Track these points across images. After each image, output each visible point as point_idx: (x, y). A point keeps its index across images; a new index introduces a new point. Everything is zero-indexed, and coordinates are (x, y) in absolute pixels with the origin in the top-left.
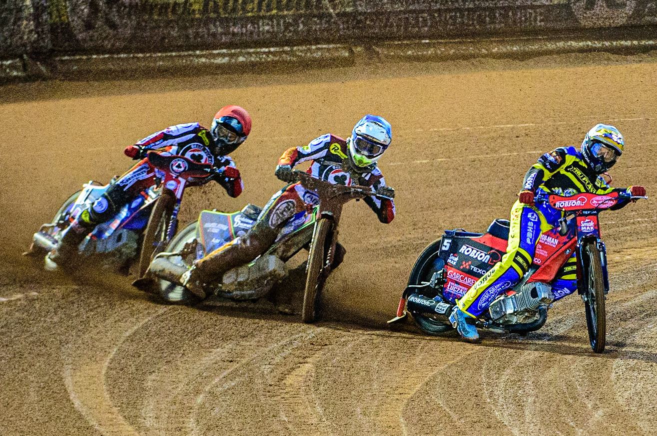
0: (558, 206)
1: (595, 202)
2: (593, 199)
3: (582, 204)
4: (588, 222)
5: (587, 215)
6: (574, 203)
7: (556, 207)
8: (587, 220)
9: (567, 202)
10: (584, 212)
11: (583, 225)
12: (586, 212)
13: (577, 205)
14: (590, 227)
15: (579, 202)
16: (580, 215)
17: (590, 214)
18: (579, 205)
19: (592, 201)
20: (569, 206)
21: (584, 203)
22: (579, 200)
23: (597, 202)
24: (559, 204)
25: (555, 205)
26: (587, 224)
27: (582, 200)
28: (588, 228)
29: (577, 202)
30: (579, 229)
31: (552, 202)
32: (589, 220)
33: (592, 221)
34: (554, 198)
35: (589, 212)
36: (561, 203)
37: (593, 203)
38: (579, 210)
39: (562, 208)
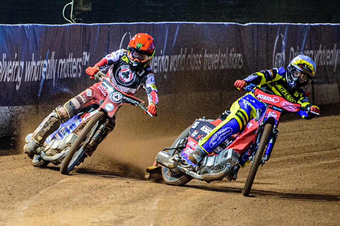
0: (259, 97)
2: (283, 102)
3: (275, 101)
4: (274, 114)
6: (270, 99)
7: (257, 97)
8: (273, 113)
9: (265, 97)
10: (274, 107)
12: (275, 108)
15: (273, 100)
16: (270, 108)
17: (277, 110)
18: (272, 101)
22: (274, 98)
24: (260, 96)
27: (276, 99)
29: (272, 99)
31: (256, 93)
32: (275, 113)
33: (276, 115)
34: (258, 91)
35: (277, 108)
36: (261, 96)
37: (282, 104)
38: (271, 105)
39: (261, 99)
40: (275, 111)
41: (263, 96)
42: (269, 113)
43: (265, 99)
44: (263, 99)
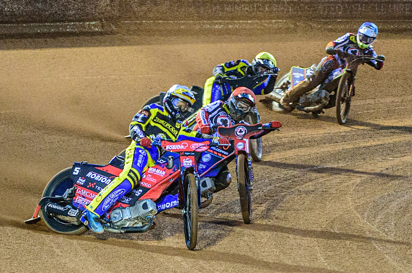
0: (168, 149)
1: (193, 147)
2: (192, 145)
3: (185, 148)
4: (188, 160)
5: (188, 156)
6: (179, 147)
8: (188, 159)
9: (174, 146)
11: (184, 162)
12: (187, 154)
13: (181, 148)
14: (189, 163)
15: (182, 146)
16: (182, 155)
17: (190, 155)
18: (182, 148)
19: (192, 146)
20: (175, 148)
21: (185, 147)
23: (195, 147)
24: (168, 147)
25: (165, 148)
26: (187, 162)
27: (185, 145)
28: (188, 164)
30: (182, 165)
31: (164, 146)
32: (189, 159)
33: (191, 160)
34: (165, 143)
36: (170, 147)
37: (192, 147)
38: (182, 152)
39: (170, 150)
40: (188, 157)
41: (171, 146)
42: (183, 162)
43: (174, 149)
44: (173, 149)
